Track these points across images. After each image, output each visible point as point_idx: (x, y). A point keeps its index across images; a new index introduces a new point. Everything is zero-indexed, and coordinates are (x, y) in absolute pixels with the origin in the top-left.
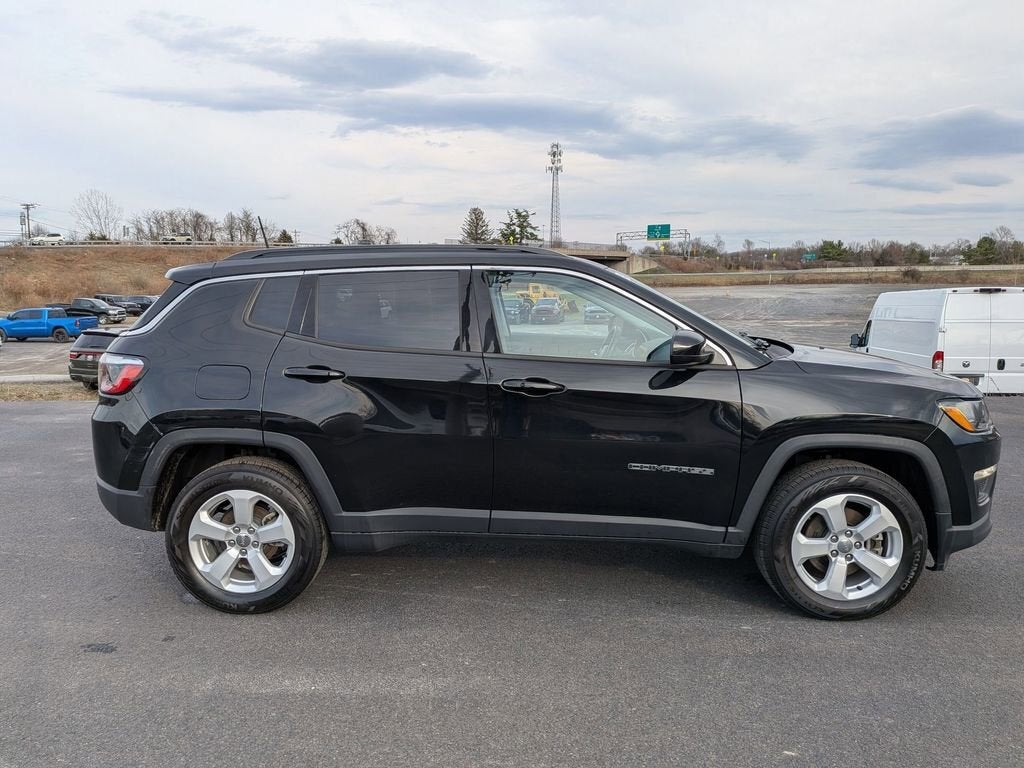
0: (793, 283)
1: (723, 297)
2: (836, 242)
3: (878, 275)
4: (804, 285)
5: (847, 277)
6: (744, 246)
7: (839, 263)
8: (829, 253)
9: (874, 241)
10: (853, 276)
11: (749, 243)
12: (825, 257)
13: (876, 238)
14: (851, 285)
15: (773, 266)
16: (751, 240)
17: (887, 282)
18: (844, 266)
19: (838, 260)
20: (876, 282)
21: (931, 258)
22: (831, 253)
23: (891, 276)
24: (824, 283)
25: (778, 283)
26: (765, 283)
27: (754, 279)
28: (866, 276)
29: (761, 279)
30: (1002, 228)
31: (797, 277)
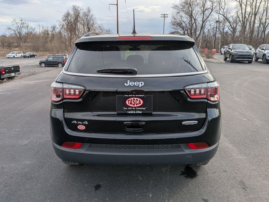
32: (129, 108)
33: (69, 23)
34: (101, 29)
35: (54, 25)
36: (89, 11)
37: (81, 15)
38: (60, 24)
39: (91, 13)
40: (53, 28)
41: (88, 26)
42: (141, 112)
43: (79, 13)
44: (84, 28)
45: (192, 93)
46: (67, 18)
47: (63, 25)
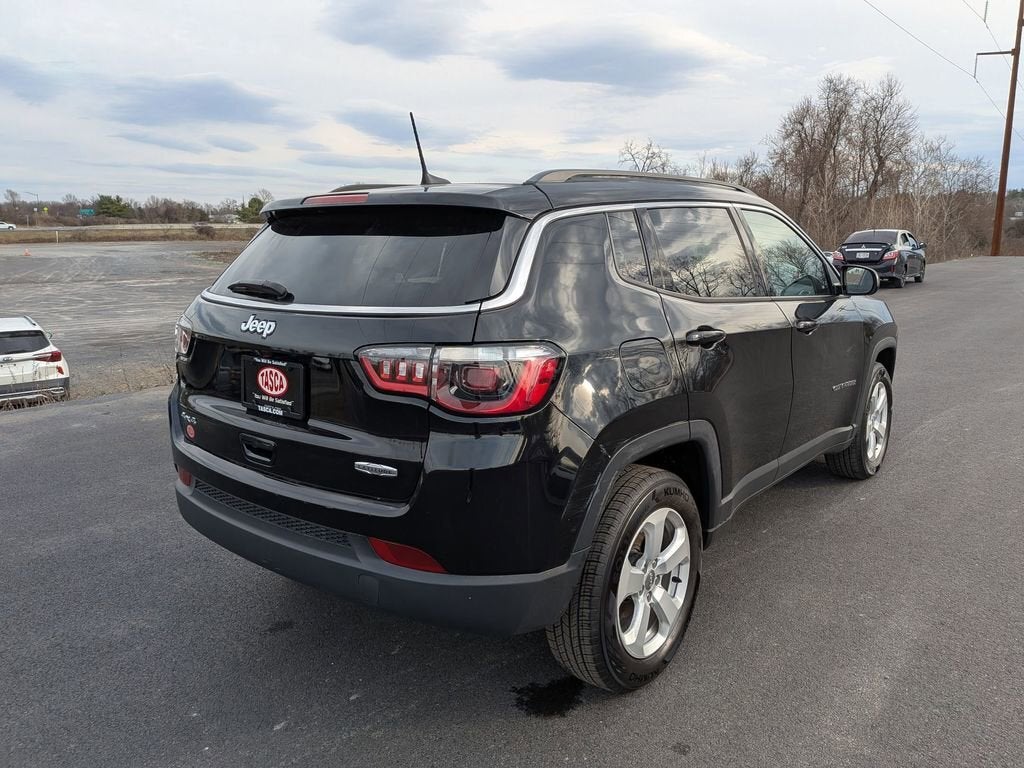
0: (83, 241)
1: (21, 257)
2: (114, 197)
3: (174, 233)
4: (99, 243)
5: (143, 234)
6: (6, 198)
7: (121, 220)
8: (108, 208)
9: (153, 197)
10: (149, 233)
11: (13, 194)
12: (104, 213)
13: (156, 195)
14: (150, 243)
15: (46, 222)
16: (13, 190)
17: (185, 239)
18: (127, 223)
19: (119, 216)
20: (174, 239)
21: (210, 216)
22: (109, 209)
23: (187, 234)
24: (120, 240)
25: (67, 240)
26: (51, 241)
27: (37, 236)
28: (162, 233)
29: (44, 236)
30: (263, 191)
31: (89, 234)
32: (264, 398)
33: (803, 142)
34: (938, 159)
35: (749, 155)
36: (890, 92)
37: (856, 109)
38: (772, 151)
39: (898, 99)
40: (746, 164)
41: (878, 149)
42: (280, 413)
43: (848, 104)
44: (863, 160)
45: (386, 370)
46: (799, 127)
47: (784, 153)
